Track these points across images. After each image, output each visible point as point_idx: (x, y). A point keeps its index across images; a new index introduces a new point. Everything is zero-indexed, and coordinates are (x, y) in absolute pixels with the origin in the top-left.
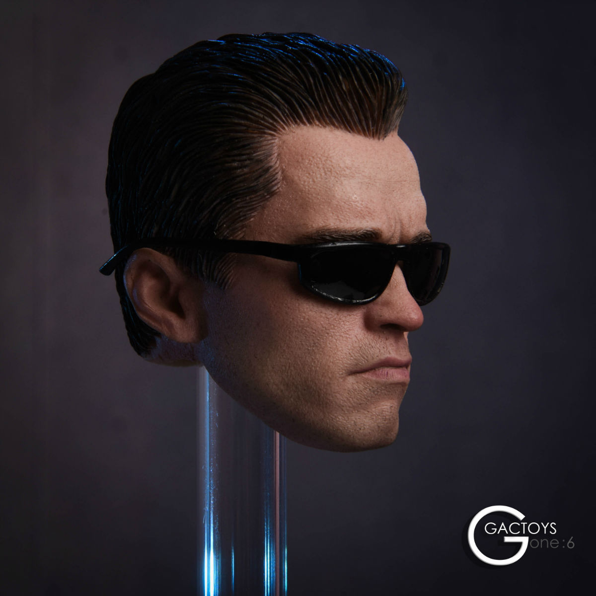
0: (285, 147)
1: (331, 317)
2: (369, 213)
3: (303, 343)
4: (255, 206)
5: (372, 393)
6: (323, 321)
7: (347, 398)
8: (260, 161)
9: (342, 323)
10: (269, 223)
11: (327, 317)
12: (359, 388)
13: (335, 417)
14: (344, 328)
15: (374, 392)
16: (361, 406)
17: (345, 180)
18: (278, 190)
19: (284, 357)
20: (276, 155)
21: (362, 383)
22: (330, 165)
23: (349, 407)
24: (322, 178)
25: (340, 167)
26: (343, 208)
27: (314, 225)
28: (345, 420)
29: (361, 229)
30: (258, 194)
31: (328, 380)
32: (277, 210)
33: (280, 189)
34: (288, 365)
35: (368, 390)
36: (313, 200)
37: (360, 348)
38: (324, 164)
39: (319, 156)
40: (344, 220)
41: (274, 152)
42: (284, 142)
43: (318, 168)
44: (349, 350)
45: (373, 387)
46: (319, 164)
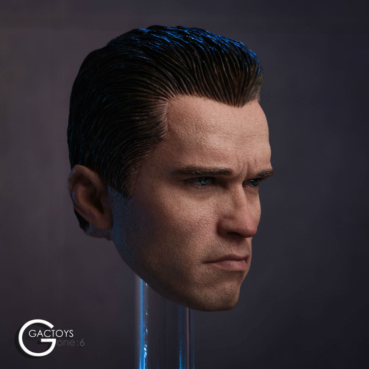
0: (172, 109)
1: (193, 225)
2: (224, 158)
3: (174, 240)
4: (149, 147)
5: (218, 277)
6: (188, 227)
7: (201, 278)
8: (155, 117)
9: (201, 229)
10: (157, 158)
11: (190, 225)
12: (209, 272)
13: (193, 290)
14: (202, 232)
15: (219, 276)
16: (210, 284)
17: (209, 134)
18: (164, 137)
19: (161, 247)
20: (165, 113)
21: (212, 270)
22: (200, 124)
23: (202, 284)
24: (194, 132)
25: (207, 126)
26: (206, 153)
27: (185, 164)
28: (199, 292)
29: (217, 168)
30: (151, 139)
31: (189, 266)
32: (163, 151)
33: (166, 137)
34: (164, 253)
35: (215, 274)
36: (186, 147)
37: (212, 246)
38: (196, 123)
39: (194, 117)
40: (206, 161)
41: (164, 112)
42: (172, 105)
43: (192, 125)
44: (204, 247)
45: (219, 273)
46: (193, 122)
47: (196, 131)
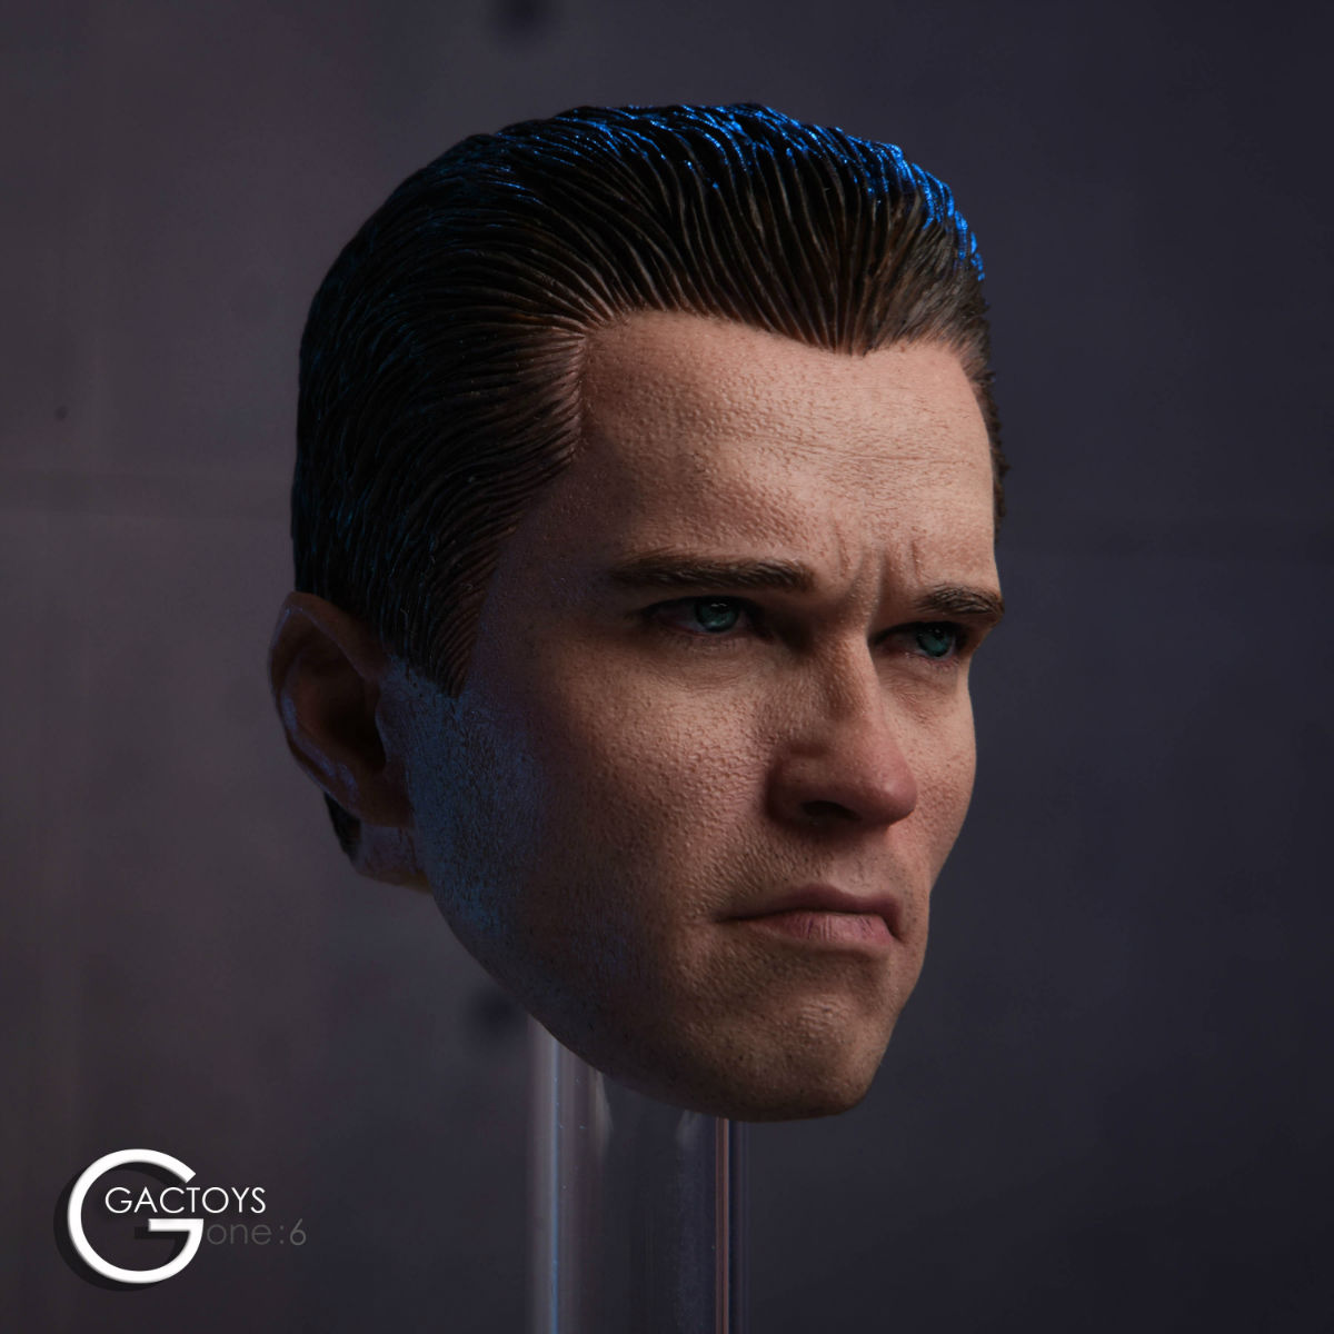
0: (598, 359)
1: (674, 776)
2: (779, 524)
4: (517, 497)
6: (653, 784)
7: (709, 978)
8: (535, 387)
9: (705, 791)
11: (663, 775)
12: (738, 955)
13: (681, 1023)
14: (709, 805)
15: (775, 968)
16: (743, 1000)
17: (725, 441)
18: (569, 460)
20: (574, 375)
21: (748, 945)
22: (692, 404)
23: (715, 1001)
24: (669, 435)
25: (719, 410)
26: (710, 508)
27: (635, 546)
28: (704, 1033)
29: (752, 561)
30: (524, 467)
31: (660, 930)
32: (565, 507)
33: (574, 456)
35: (761, 962)
36: (641, 487)
37: (746, 855)
38: (678, 401)
39: (671, 380)
40: (712, 536)
41: (570, 370)
42: (599, 346)
43: (663, 408)
44: (717, 859)
45: (773, 957)
46: (667, 399)
47: (679, 430)
